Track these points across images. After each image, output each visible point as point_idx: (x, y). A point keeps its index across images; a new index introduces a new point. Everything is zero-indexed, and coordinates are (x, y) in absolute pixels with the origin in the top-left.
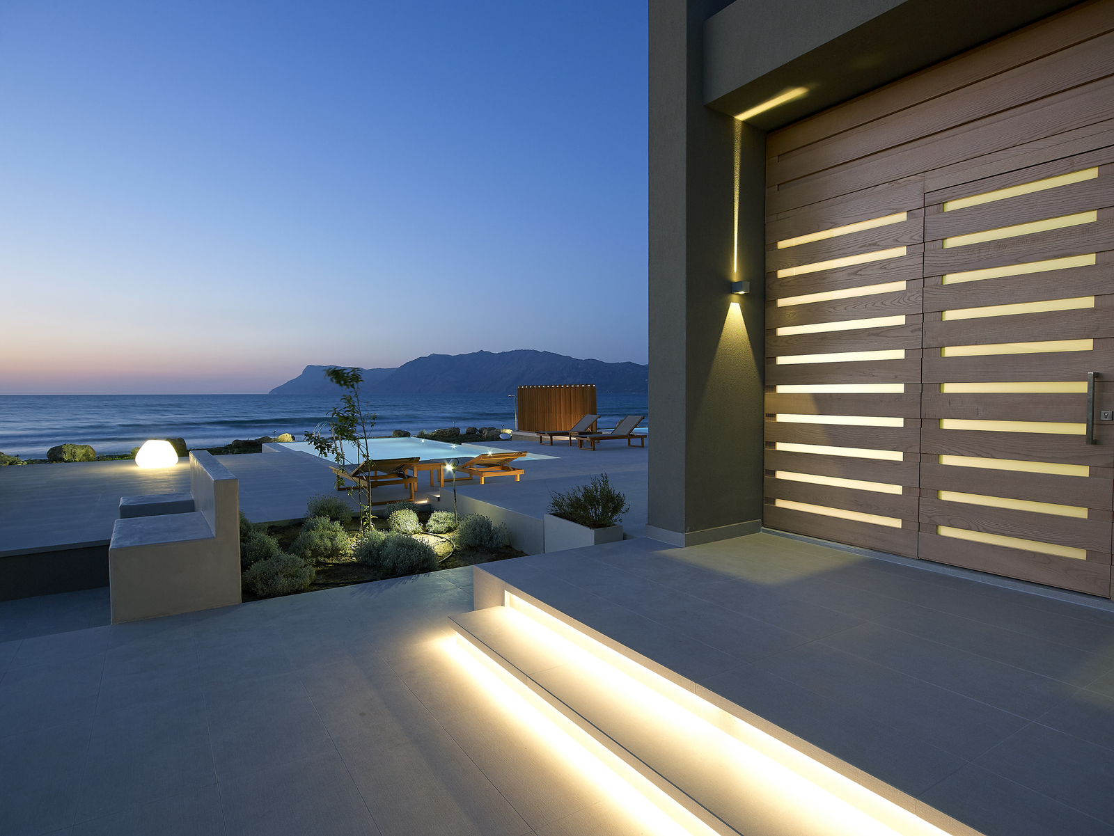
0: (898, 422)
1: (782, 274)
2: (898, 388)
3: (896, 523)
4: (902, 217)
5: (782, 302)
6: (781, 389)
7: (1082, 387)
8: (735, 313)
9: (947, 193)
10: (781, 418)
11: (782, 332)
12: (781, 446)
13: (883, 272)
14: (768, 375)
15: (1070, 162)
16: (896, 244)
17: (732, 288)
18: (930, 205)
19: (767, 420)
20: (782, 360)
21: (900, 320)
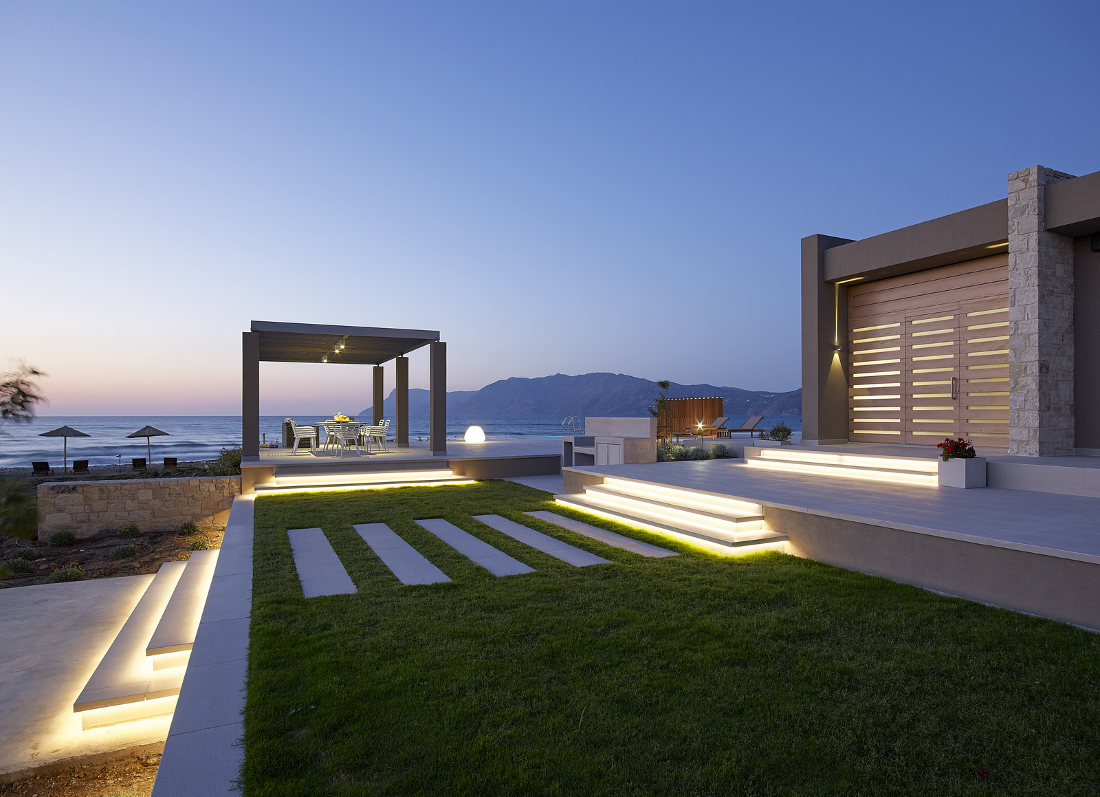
0: (898, 397)
1: (855, 342)
2: (898, 385)
3: (899, 433)
4: (898, 325)
5: (855, 353)
6: (855, 387)
7: (950, 382)
8: (836, 357)
9: (912, 318)
10: (855, 398)
11: (855, 364)
12: (855, 409)
13: (892, 343)
14: (849, 381)
15: (946, 313)
16: (897, 334)
17: (835, 348)
18: (907, 322)
19: (850, 399)
20: (855, 375)
21: (898, 361)
